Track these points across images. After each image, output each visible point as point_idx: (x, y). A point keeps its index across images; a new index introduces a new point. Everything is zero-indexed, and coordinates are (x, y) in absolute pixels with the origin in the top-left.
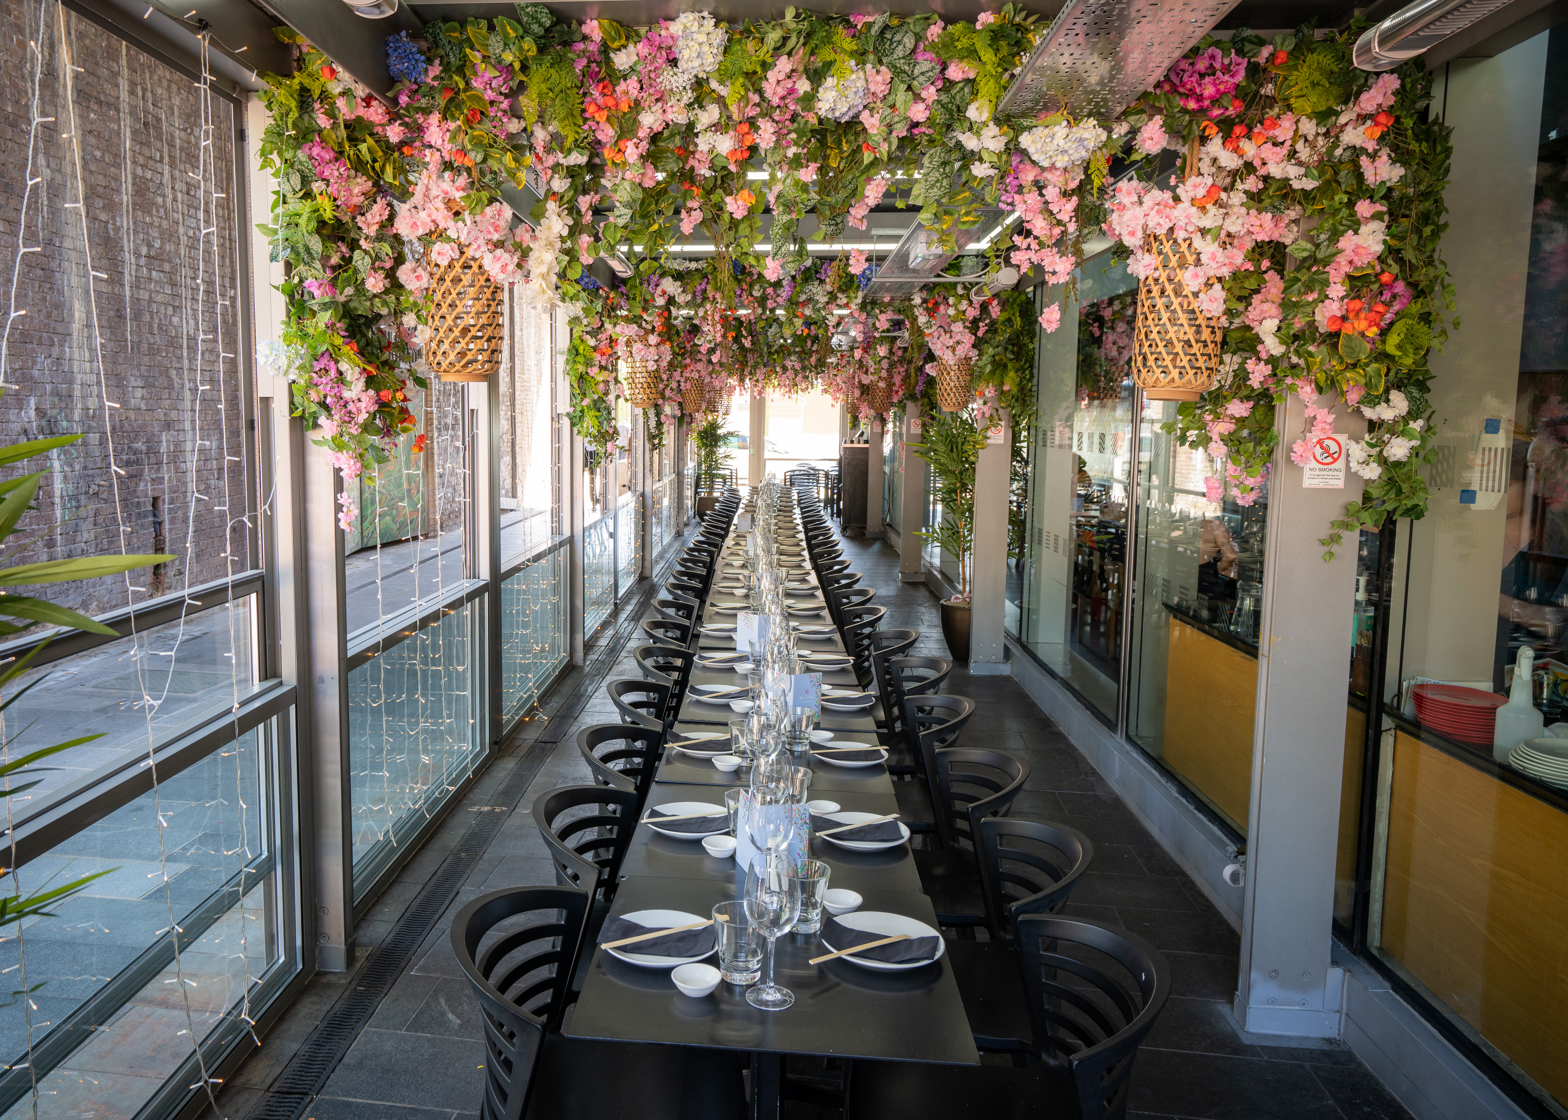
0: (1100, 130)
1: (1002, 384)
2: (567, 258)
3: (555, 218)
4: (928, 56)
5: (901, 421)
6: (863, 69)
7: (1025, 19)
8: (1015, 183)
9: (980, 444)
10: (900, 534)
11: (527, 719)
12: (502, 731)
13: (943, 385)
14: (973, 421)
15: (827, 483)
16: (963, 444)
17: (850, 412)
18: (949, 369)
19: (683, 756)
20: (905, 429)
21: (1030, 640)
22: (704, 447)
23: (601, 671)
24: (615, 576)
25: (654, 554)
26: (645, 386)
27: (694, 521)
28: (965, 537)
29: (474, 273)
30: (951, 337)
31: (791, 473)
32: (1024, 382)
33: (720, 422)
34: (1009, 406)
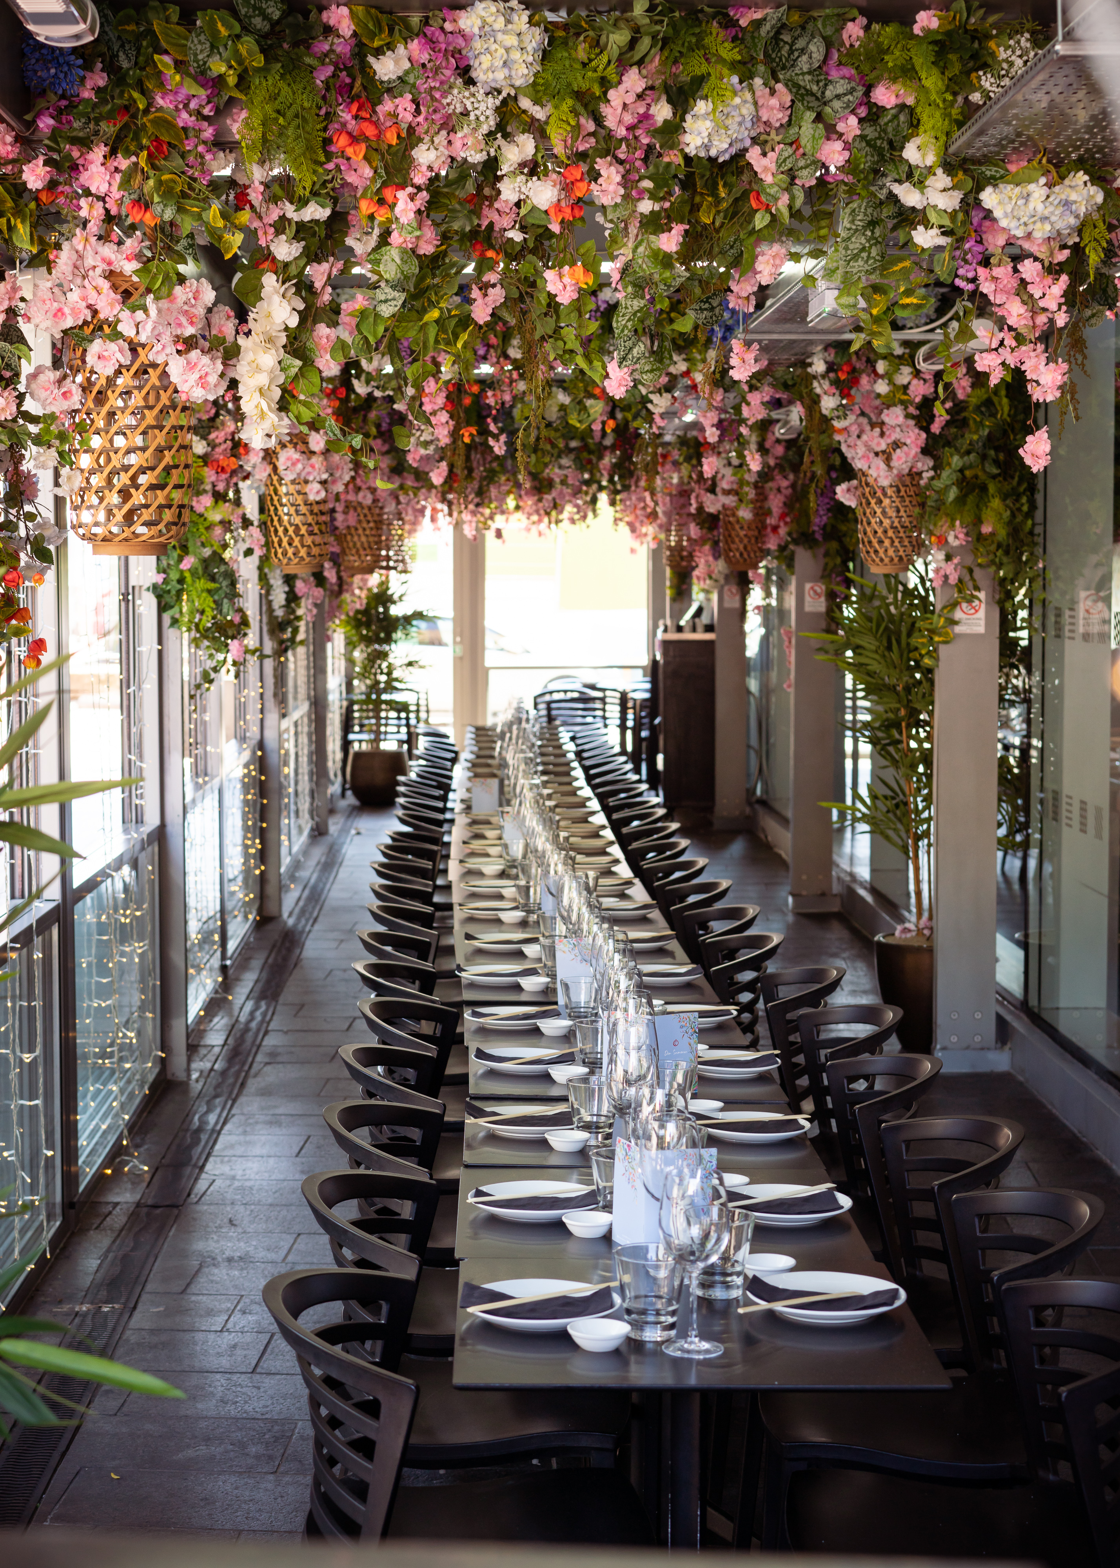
0: (1093, 190)
1: (978, 521)
2: (299, 363)
3: (277, 299)
4: (845, 71)
6: (751, 89)
7: (983, 19)
8: (979, 248)
9: (940, 635)
10: (784, 821)
11: (109, 1172)
12: (78, 1187)
13: (869, 523)
14: (926, 590)
15: (623, 719)
16: (909, 635)
17: (672, 567)
18: (879, 494)
19: (493, 1138)
20: (791, 602)
21: (1044, 1005)
22: (362, 646)
23: (225, 1089)
24: (223, 911)
25: (282, 870)
26: (303, 530)
27: (343, 804)
28: (918, 813)
29: (153, 387)
30: (882, 434)
31: (547, 698)
32: (1019, 518)
33: (395, 589)
34: (993, 562)
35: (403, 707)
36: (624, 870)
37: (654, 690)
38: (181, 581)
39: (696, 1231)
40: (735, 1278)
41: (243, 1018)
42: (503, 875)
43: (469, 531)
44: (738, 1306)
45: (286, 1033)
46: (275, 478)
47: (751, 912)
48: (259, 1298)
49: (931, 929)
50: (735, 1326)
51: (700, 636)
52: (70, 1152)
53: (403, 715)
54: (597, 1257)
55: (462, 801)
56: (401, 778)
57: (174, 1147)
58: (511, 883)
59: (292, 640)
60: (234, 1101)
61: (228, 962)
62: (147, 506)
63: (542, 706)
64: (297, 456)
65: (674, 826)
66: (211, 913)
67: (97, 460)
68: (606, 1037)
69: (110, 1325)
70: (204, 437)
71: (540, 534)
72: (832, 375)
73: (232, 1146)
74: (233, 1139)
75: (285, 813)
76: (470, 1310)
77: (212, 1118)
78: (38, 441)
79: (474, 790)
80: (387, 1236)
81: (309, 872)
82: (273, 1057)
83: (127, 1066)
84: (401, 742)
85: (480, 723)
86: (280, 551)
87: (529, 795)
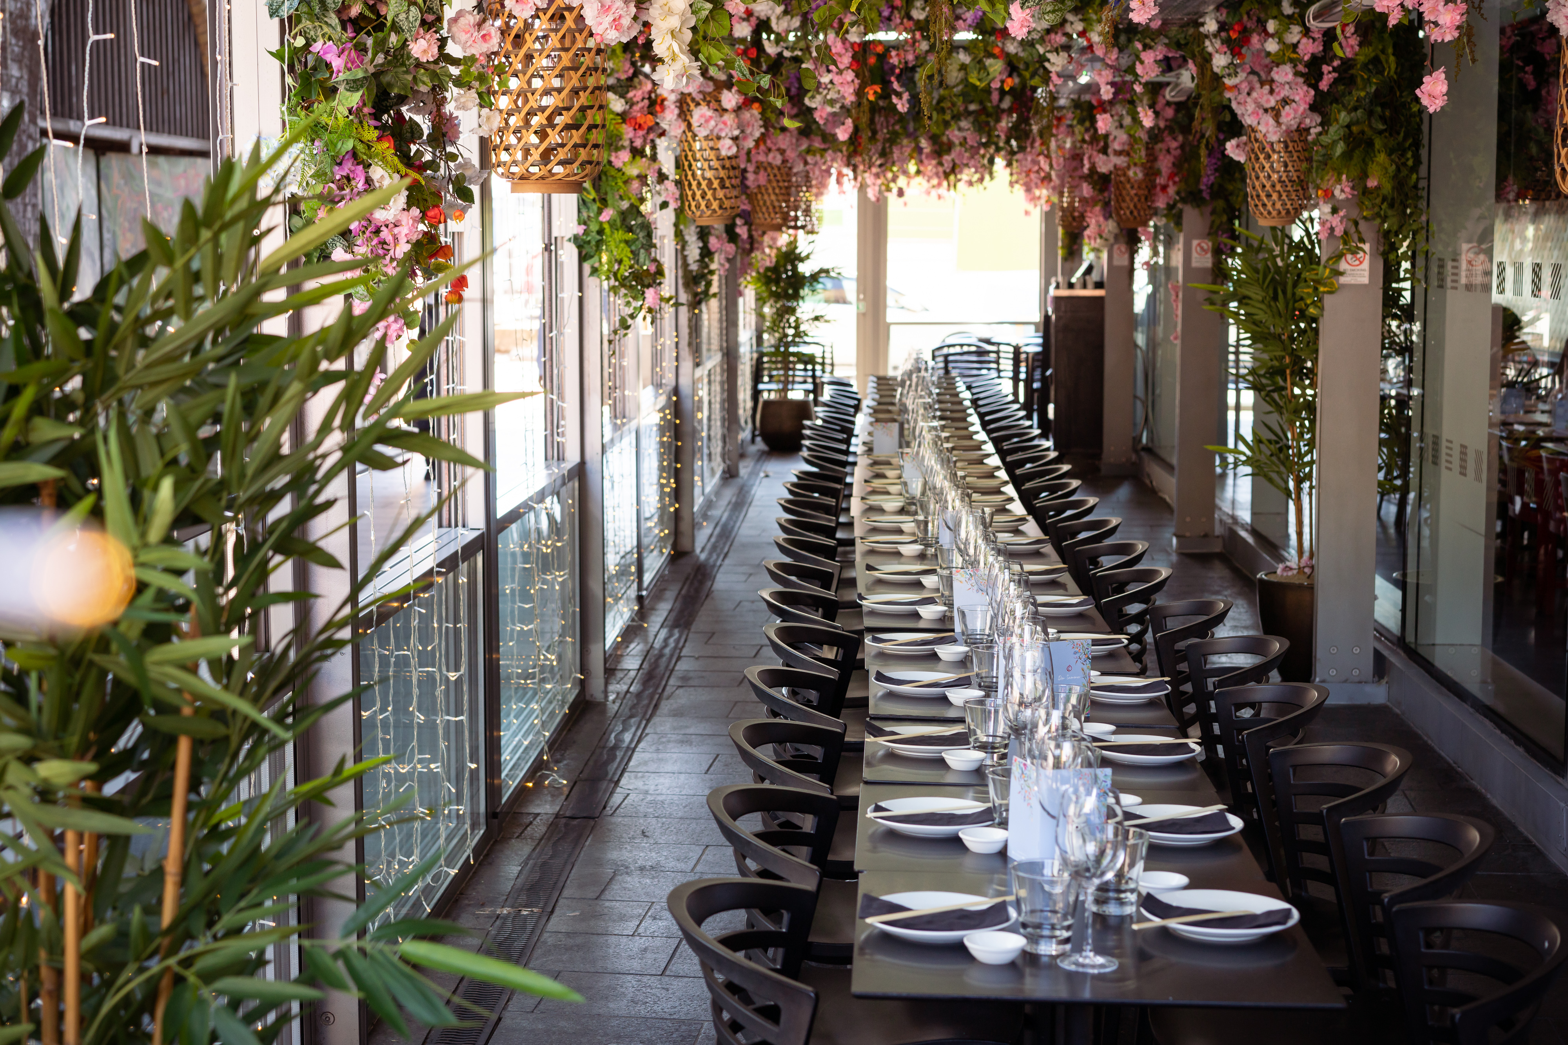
1: (1364, 175)
2: (709, 6)
5: (1169, 244)
9: (1325, 285)
10: (1170, 468)
11: (530, 785)
12: (500, 798)
13: (1258, 178)
14: (1312, 242)
15: (1016, 371)
16: (1295, 285)
17: (1064, 227)
18: (1268, 149)
19: (892, 757)
20: (1177, 259)
21: (1421, 641)
22: (772, 301)
23: (640, 711)
24: (639, 546)
25: (696, 509)
26: (716, 184)
27: (753, 449)
28: (1301, 456)
29: (569, 29)
30: (1272, 92)
31: (945, 351)
32: (1404, 172)
33: (802, 248)
34: (1378, 215)
35: (809, 360)
36: (1017, 508)
37: (1046, 345)
38: (601, 232)
39: (1091, 848)
40: (1128, 894)
41: (657, 645)
42: (902, 511)
43: (871, 194)
44: (1132, 922)
45: (697, 658)
46: (689, 134)
47: (1140, 548)
48: (665, 905)
49: (1312, 567)
50: (1128, 942)
51: (1090, 292)
52: (493, 765)
53: (809, 367)
54: (993, 872)
55: (864, 443)
56: (807, 423)
57: (591, 763)
58: (911, 518)
59: (706, 293)
60: (648, 721)
61: (644, 593)
62: (562, 145)
63: (941, 359)
64: (710, 113)
65: (1066, 468)
66: (628, 549)
67: (515, 102)
68: (1002, 662)
69: (529, 927)
70: (622, 96)
71: (939, 197)
72: (1223, 34)
73: (645, 763)
74: (647, 756)
75: (698, 456)
76: (869, 920)
77: (627, 737)
78: (459, 82)
79: (875, 433)
80: (790, 848)
81: (721, 511)
82: (685, 681)
83: (549, 686)
84: (807, 392)
85: (881, 373)
86: (693, 204)
87: (928, 437)
